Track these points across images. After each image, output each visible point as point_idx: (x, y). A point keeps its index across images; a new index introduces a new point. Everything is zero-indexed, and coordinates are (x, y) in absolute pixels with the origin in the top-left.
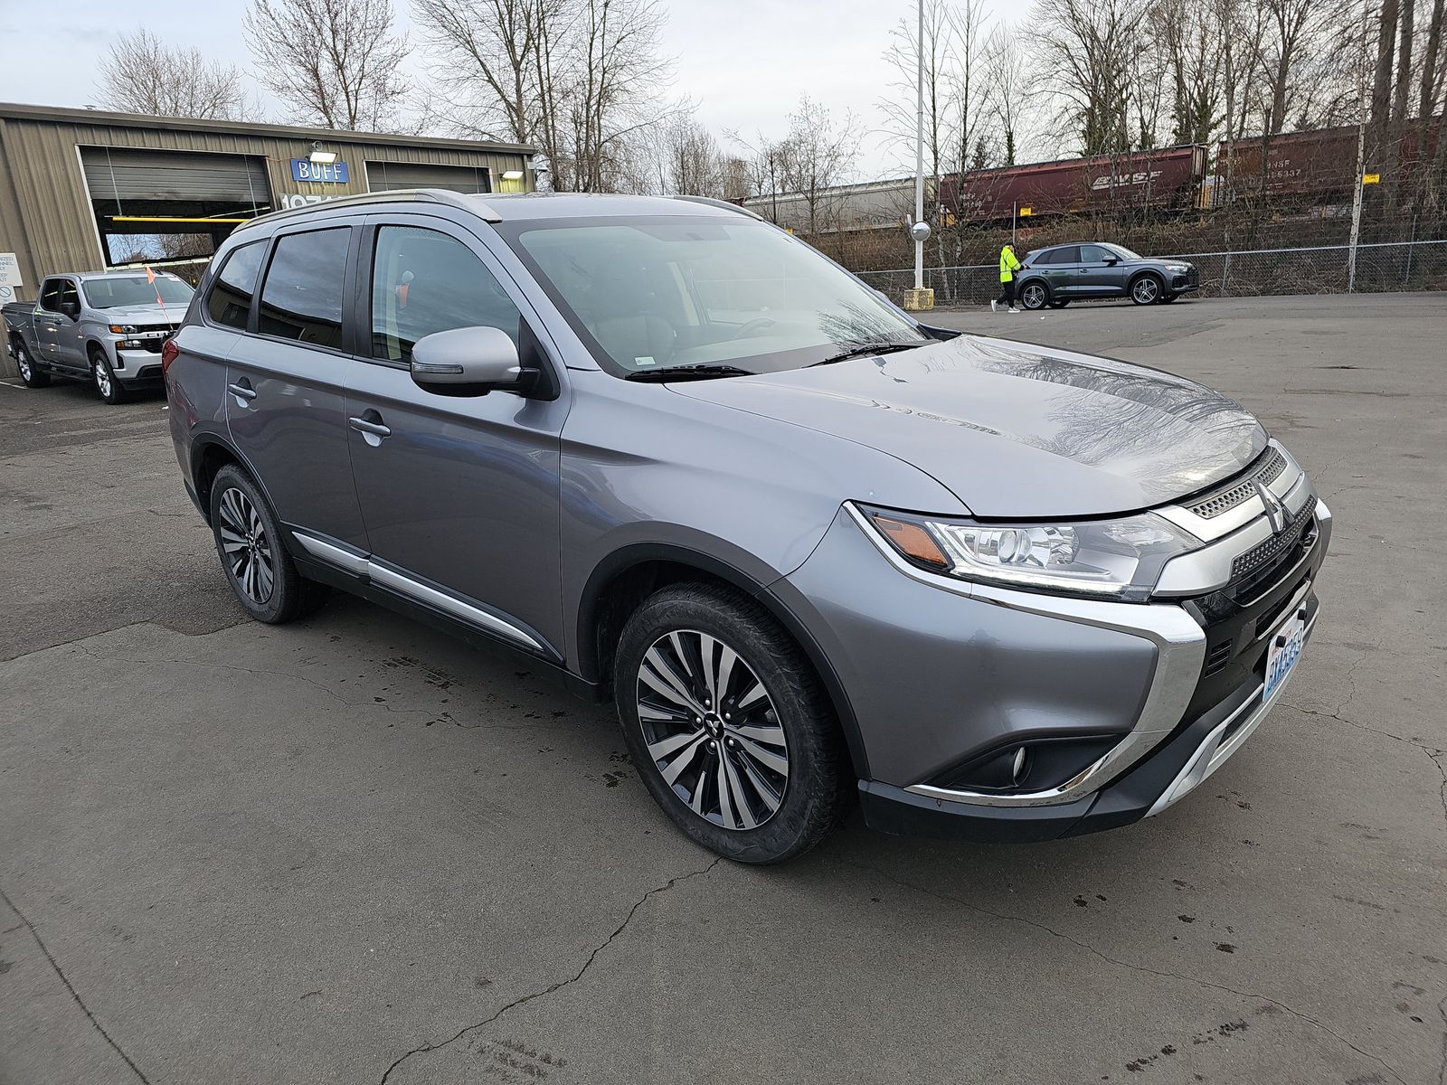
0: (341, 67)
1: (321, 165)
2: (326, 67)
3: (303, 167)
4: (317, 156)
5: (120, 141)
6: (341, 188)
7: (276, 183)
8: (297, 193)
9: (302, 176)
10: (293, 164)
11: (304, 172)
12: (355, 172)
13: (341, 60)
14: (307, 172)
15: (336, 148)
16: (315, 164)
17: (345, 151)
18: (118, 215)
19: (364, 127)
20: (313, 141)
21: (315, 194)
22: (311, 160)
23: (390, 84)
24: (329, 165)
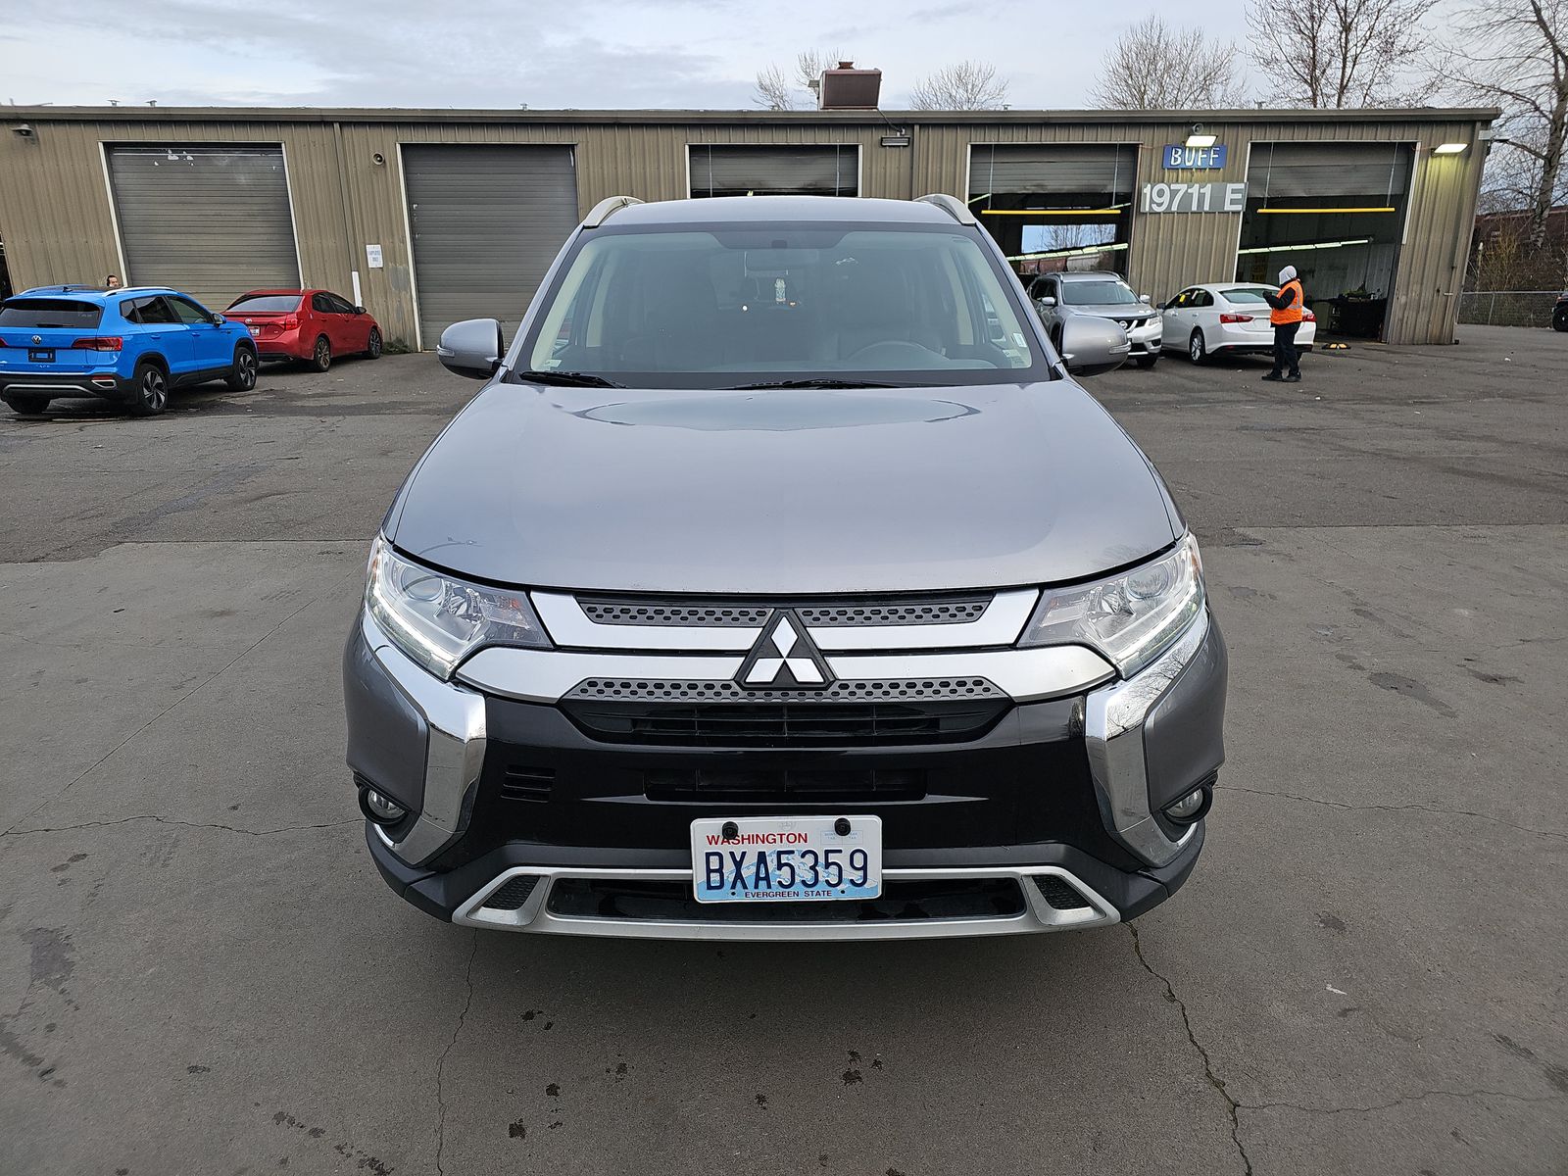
0: (1347, 28)
1: (1197, 150)
2: (1328, 30)
3: (1176, 152)
4: (1194, 141)
5: (1006, 138)
6: (1214, 174)
7: (1143, 170)
8: (1163, 182)
9: (1172, 163)
10: (1167, 150)
11: (1176, 159)
12: (1235, 156)
13: (1349, 20)
14: (1179, 159)
15: (1219, 131)
16: (1191, 149)
17: (1230, 134)
18: (987, 209)
19: (1354, 102)
20: (1193, 124)
21: (1182, 183)
22: (1187, 144)
23: (1401, 42)
24: (1206, 150)
